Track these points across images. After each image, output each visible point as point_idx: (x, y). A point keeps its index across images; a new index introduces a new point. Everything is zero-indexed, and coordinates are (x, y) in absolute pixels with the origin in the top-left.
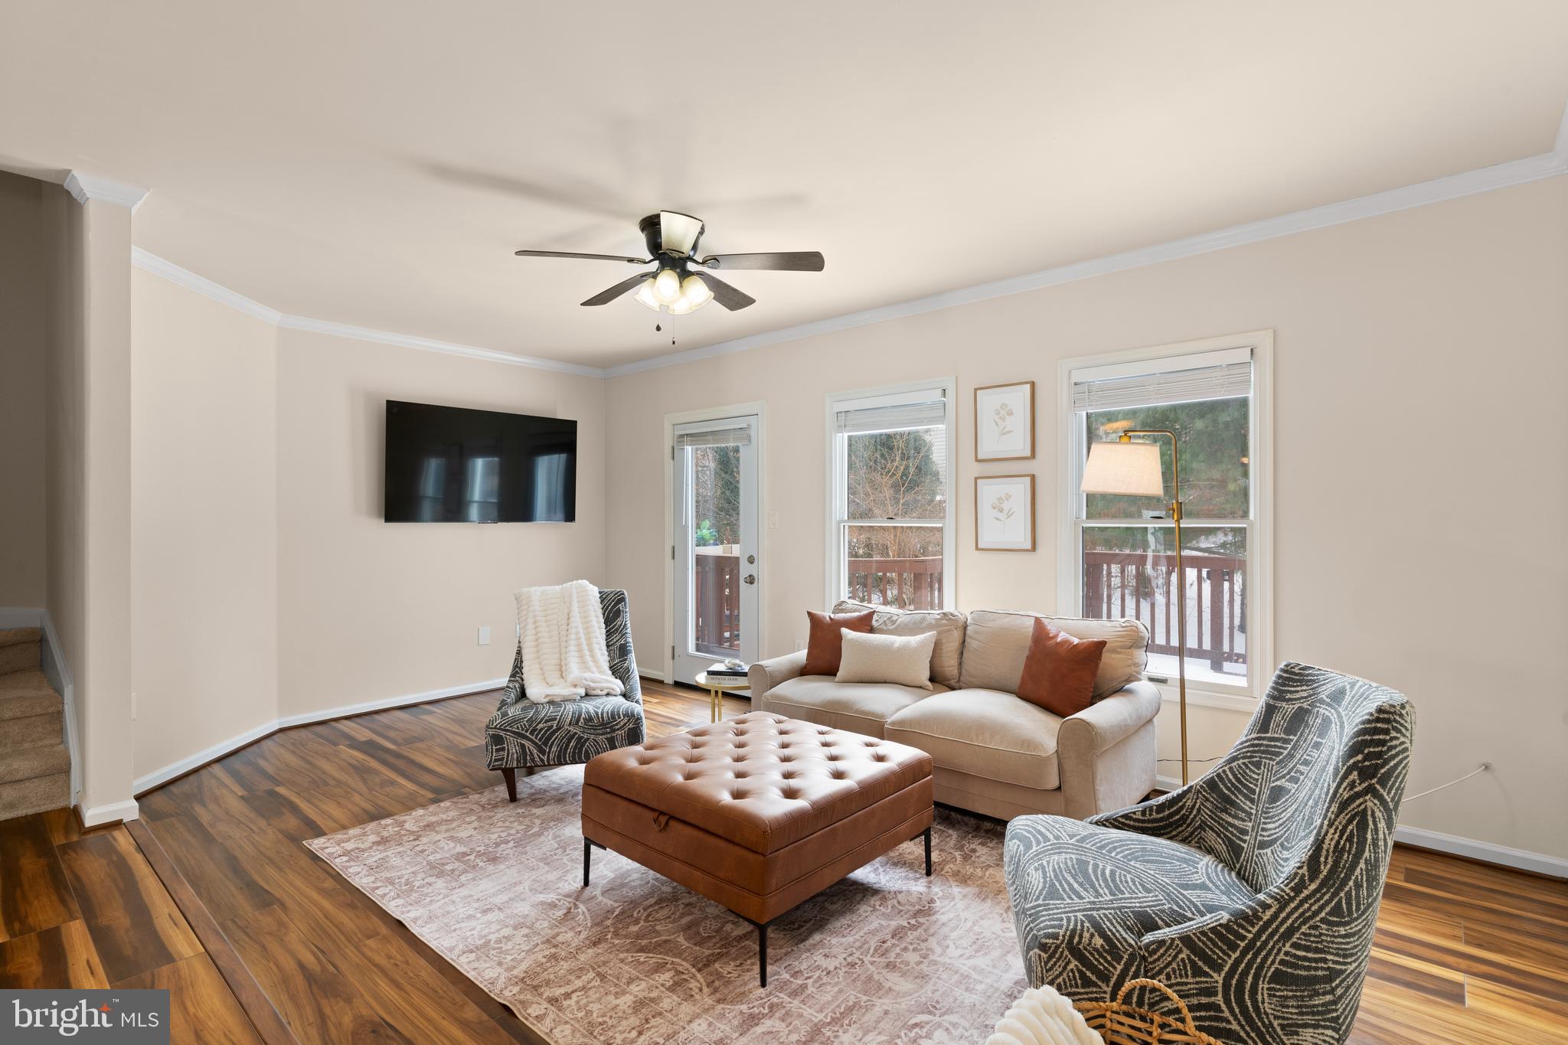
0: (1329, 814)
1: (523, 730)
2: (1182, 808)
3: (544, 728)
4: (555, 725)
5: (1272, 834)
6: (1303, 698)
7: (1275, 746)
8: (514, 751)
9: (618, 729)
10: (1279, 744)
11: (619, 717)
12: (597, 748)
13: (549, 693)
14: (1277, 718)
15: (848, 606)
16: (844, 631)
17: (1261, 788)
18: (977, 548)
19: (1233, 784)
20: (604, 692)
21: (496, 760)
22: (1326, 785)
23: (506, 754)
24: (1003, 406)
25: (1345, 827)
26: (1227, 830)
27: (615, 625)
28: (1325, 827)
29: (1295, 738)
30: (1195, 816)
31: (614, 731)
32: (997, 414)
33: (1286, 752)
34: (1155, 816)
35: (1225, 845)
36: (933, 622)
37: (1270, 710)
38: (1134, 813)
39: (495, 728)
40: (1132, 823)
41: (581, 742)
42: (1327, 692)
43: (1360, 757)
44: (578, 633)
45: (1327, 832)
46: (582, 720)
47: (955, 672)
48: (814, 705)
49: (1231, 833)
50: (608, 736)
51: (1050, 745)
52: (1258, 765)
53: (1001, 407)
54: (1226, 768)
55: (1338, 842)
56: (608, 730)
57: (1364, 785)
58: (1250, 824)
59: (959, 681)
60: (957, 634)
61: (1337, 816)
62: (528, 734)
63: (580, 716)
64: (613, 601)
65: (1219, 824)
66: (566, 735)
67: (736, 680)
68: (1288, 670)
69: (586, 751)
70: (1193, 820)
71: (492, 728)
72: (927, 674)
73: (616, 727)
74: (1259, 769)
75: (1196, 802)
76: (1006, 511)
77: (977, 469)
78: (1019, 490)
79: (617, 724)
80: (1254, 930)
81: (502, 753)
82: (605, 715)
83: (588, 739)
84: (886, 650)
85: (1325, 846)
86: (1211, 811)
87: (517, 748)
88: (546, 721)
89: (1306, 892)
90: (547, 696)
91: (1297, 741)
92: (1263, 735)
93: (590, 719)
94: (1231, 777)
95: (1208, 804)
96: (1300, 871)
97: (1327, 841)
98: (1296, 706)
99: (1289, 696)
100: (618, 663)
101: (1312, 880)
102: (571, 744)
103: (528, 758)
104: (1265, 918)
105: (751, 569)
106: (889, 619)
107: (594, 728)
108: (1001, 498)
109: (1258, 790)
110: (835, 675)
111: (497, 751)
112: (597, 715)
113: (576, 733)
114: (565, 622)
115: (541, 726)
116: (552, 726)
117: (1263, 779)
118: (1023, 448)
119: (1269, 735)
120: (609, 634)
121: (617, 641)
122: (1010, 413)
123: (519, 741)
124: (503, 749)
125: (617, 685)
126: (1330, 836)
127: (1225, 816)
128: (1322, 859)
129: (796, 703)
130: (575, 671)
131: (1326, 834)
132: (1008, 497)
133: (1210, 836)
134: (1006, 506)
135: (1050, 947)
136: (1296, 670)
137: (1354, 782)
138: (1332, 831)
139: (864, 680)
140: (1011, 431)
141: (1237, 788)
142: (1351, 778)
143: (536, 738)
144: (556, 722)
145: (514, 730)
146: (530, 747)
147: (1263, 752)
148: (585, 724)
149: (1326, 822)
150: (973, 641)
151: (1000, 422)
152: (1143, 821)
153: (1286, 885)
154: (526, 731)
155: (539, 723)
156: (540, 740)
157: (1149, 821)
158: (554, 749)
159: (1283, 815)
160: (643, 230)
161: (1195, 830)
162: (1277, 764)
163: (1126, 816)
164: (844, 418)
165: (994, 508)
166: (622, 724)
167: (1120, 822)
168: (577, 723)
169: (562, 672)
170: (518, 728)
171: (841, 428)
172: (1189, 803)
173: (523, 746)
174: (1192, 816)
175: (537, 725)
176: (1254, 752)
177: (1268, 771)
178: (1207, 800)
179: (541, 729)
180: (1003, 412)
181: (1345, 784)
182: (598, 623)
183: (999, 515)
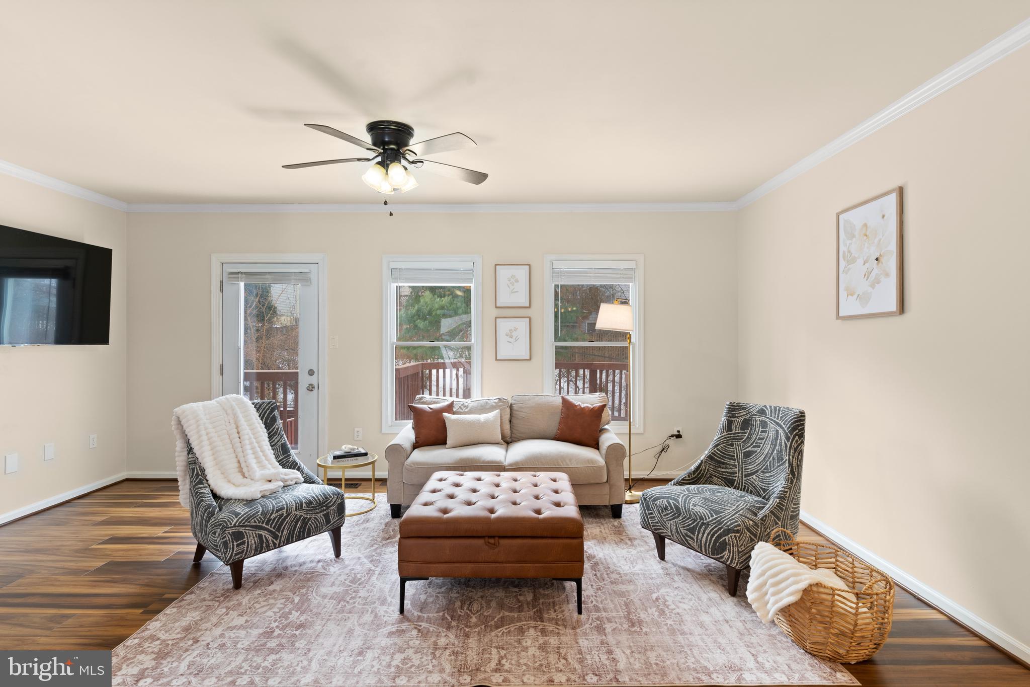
0: (791, 454)
1: (259, 523)
2: (701, 470)
3: (276, 517)
4: (285, 513)
5: (753, 470)
6: (744, 415)
7: (738, 436)
8: (253, 542)
9: (331, 506)
10: (740, 435)
11: (330, 497)
12: (317, 524)
14: (734, 425)
15: (427, 399)
16: (445, 414)
17: (737, 454)
18: (496, 359)
19: (721, 455)
20: (294, 482)
21: (236, 554)
22: (783, 444)
23: (246, 546)
24: (513, 276)
25: (798, 457)
26: (723, 475)
27: (274, 428)
28: (791, 459)
29: (748, 431)
30: (707, 473)
31: (328, 507)
32: (509, 280)
33: (745, 437)
34: (693, 476)
35: (723, 481)
36: (494, 404)
37: (730, 423)
38: (686, 477)
39: (235, 526)
40: (686, 482)
41: (305, 521)
42: (755, 411)
43: (797, 431)
44: (250, 438)
45: (793, 460)
46: (304, 505)
48: (448, 464)
49: (726, 475)
50: (325, 512)
51: (601, 461)
52: (732, 445)
53: (511, 277)
54: (715, 449)
55: (797, 463)
56: (324, 508)
57: (800, 441)
58: (737, 469)
59: (511, 437)
60: (508, 410)
61: (794, 454)
62: (264, 525)
63: (301, 502)
65: (718, 473)
66: (294, 518)
67: (357, 459)
68: (731, 404)
69: (309, 529)
70: (706, 474)
71: (230, 527)
72: (500, 437)
73: (330, 504)
74: (733, 446)
75: (706, 467)
76: (514, 338)
77: (495, 312)
78: (523, 325)
79: (330, 502)
80: (786, 502)
81: (242, 547)
82: (319, 497)
83: (310, 518)
84: (472, 424)
85: (794, 466)
86: (713, 469)
87: (256, 539)
88: (277, 511)
89: (794, 483)
91: (750, 432)
92: (730, 433)
93: (309, 503)
94: (719, 452)
95: (711, 466)
96: (789, 477)
97: (794, 463)
98: (743, 419)
99: (737, 415)
100: (283, 459)
101: (794, 478)
102: (298, 525)
103: (264, 545)
104: (788, 496)
105: (313, 380)
106: (462, 405)
107: (315, 508)
108: (511, 330)
109: (735, 455)
110: (446, 444)
111: (238, 546)
112: (314, 498)
113: (301, 516)
114: (235, 431)
115: (274, 516)
116: (283, 514)
117: (736, 450)
118: (523, 300)
119: (733, 432)
120: (270, 437)
121: (278, 441)
122: (517, 281)
123: (257, 532)
124: (243, 543)
125: (295, 474)
126: (794, 461)
127: (720, 469)
128: (795, 470)
129: (438, 465)
131: (793, 461)
132: (516, 329)
133: (715, 479)
134: (514, 334)
136: (735, 404)
137: (797, 440)
138: (794, 459)
139: (466, 444)
140: (517, 291)
141: (723, 456)
142: (796, 439)
143: (271, 527)
144: (285, 510)
145: (252, 524)
146: (267, 536)
147: (732, 439)
148: (308, 507)
149: (791, 457)
150: (520, 413)
151: (510, 285)
152: (689, 480)
153: (788, 483)
154: (263, 523)
155: (272, 513)
156: (274, 528)
157: (691, 479)
158: (285, 532)
159: (757, 461)
161: (707, 479)
162: (742, 442)
163: (683, 479)
164: (396, 274)
165: (507, 335)
166: (333, 501)
167: (682, 483)
168: (301, 508)
169: (244, 473)
170: (255, 522)
171: (395, 280)
172: (704, 468)
173: (260, 536)
174: (705, 473)
175: (271, 516)
176: (728, 440)
177: (738, 446)
178: (710, 464)
179: (275, 519)
180: (512, 280)
181: (794, 442)
182: (261, 428)
183: (510, 340)
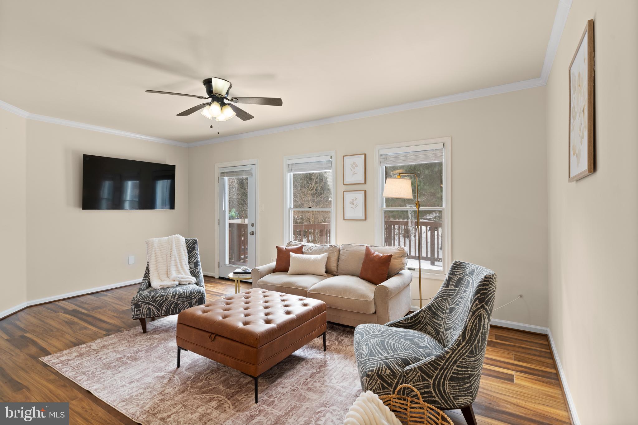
0: (469, 316)
1: (149, 301)
2: (419, 317)
3: (159, 300)
4: (164, 298)
5: (450, 325)
6: (460, 274)
7: (451, 292)
8: (145, 310)
9: (193, 299)
10: (452, 291)
11: (194, 293)
12: (184, 307)
13: (162, 284)
14: (452, 282)
15: (293, 243)
16: (291, 253)
17: (446, 308)
18: (344, 219)
19: (437, 307)
20: (188, 283)
21: (136, 315)
22: (468, 305)
23: (141, 312)
24: (354, 163)
25: (474, 321)
26: (435, 325)
27: (193, 254)
28: (468, 321)
29: (458, 289)
30: (424, 320)
31: (192, 299)
32: (352, 166)
33: (455, 294)
34: (409, 321)
35: (434, 331)
36: (327, 249)
37: (449, 279)
38: (402, 321)
39: (136, 301)
40: (401, 325)
41: (176, 305)
42: (469, 272)
43: (479, 295)
44: (175, 258)
45: (468, 323)
46: (177, 295)
47: (336, 269)
48: (279, 285)
49: (436, 326)
50: (189, 302)
51: (371, 296)
52: (445, 300)
53: (353, 163)
54: (434, 302)
55: (472, 327)
56: (189, 299)
57: (480, 305)
58: (443, 322)
59: (337, 272)
60: (336, 254)
61: (472, 317)
62: (152, 303)
63: (176, 294)
64: (192, 243)
65: (432, 323)
66: (170, 302)
67: (246, 275)
68: (456, 264)
69: (179, 309)
70: (423, 322)
71: (134, 301)
72: (324, 270)
73: (193, 298)
74: (446, 301)
75: (424, 315)
76: (355, 205)
77: (344, 188)
78: (360, 196)
79: (193, 297)
80: (443, 362)
81: (139, 312)
82: (188, 293)
83: (180, 304)
84: (308, 261)
85: (468, 328)
86: (429, 318)
87: (147, 309)
88: (160, 297)
89: (461, 346)
90: (161, 285)
91: (459, 290)
92: (447, 288)
93: (181, 295)
94: (436, 305)
95: (428, 316)
96: (459, 338)
97: (468, 327)
98: (458, 277)
99: (456, 273)
100: (194, 270)
101: (463, 342)
102: (172, 306)
103: (152, 313)
104: (447, 357)
105: (253, 229)
106: (309, 248)
107: (183, 298)
108: (353, 199)
109: (445, 309)
110: (287, 272)
111: (137, 311)
112: (184, 293)
113: (174, 301)
114: (169, 253)
115: (158, 299)
116: (163, 299)
117: (447, 305)
118: (360, 178)
119: (449, 288)
120: (190, 258)
121: (193, 261)
122: (357, 166)
123: (147, 306)
124: (140, 310)
125: (193, 279)
126: (469, 324)
127: (434, 320)
128: (467, 333)
129: (271, 284)
130: (174, 274)
131: (468, 324)
132: (356, 199)
133: (429, 327)
134: (355, 202)
135: (370, 375)
136: (458, 264)
137: (477, 304)
138: (470, 323)
139: (299, 273)
140: (357, 173)
141: (438, 309)
142: (476, 302)
143: (155, 304)
144: (165, 297)
145: (145, 301)
146: (153, 308)
147: (447, 295)
148: (179, 297)
149: (468, 320)
150: (342, 256)
151: (352, 169)
152: (405, 324)
153: (454, 344)
154: (151, 301)
155: (157, 297)
156: (157, 305)
157: (407, 323)
158: (164, 308)
159: (454, 318)
160: (204, 85)
161: (424, 326)
162: (452, 299)
163: (399, 322)
164: (291, 167)
165: (350, 203)
166: (195, 296)
167: (397, 325)
168: (175, 297)
169: (168, 275)
170: (147, 300)
171: (290, 171)
172: (422, 316)
173: (149, 308)
174: (422, 321)
175: (156, 299)
176: (444, 295)
177: (449, 302)
178: (428, 314)
179: (158, 300)
180: (354, 166)
181: (474, 305)
182: (185, 253)
183: (353, 206)
